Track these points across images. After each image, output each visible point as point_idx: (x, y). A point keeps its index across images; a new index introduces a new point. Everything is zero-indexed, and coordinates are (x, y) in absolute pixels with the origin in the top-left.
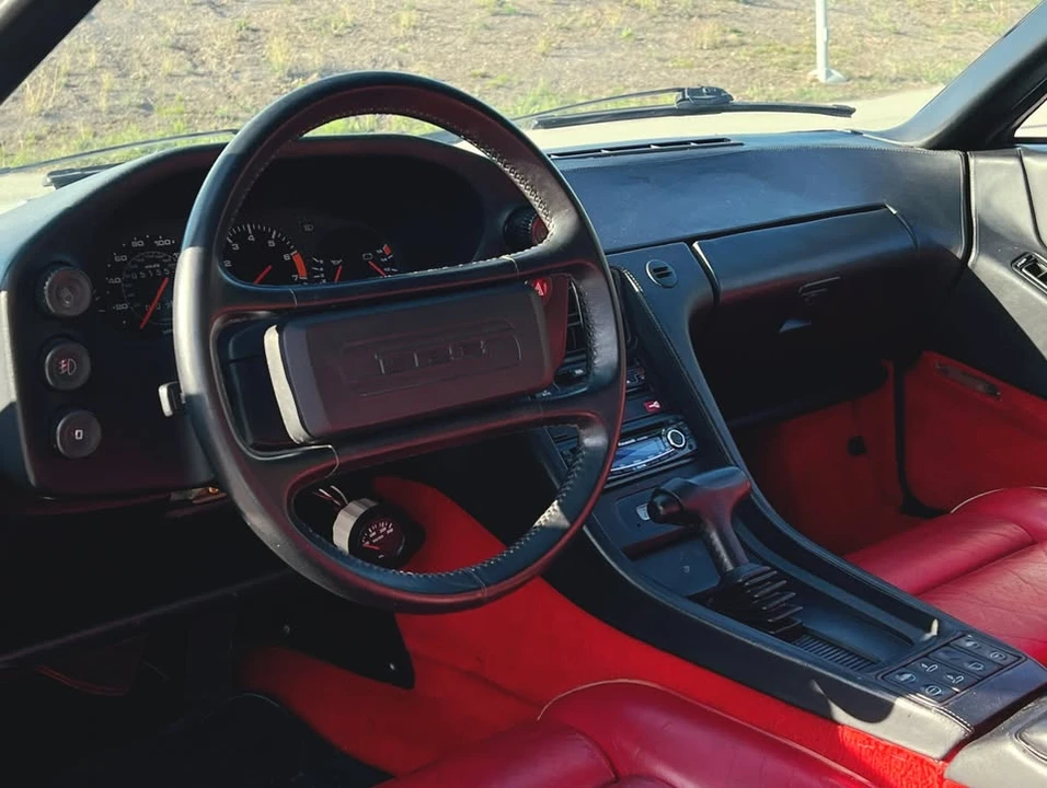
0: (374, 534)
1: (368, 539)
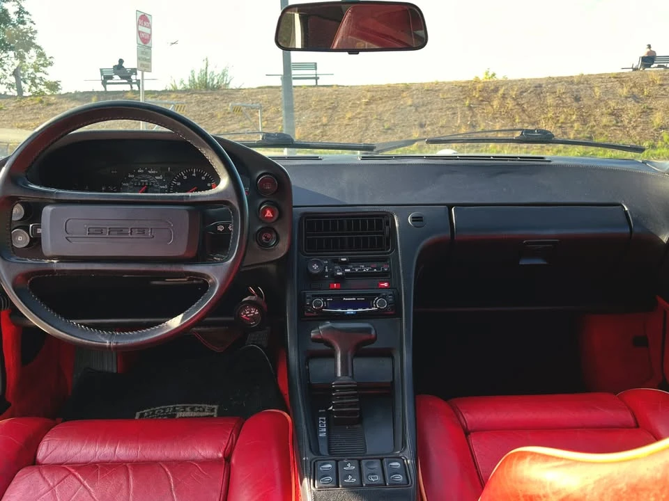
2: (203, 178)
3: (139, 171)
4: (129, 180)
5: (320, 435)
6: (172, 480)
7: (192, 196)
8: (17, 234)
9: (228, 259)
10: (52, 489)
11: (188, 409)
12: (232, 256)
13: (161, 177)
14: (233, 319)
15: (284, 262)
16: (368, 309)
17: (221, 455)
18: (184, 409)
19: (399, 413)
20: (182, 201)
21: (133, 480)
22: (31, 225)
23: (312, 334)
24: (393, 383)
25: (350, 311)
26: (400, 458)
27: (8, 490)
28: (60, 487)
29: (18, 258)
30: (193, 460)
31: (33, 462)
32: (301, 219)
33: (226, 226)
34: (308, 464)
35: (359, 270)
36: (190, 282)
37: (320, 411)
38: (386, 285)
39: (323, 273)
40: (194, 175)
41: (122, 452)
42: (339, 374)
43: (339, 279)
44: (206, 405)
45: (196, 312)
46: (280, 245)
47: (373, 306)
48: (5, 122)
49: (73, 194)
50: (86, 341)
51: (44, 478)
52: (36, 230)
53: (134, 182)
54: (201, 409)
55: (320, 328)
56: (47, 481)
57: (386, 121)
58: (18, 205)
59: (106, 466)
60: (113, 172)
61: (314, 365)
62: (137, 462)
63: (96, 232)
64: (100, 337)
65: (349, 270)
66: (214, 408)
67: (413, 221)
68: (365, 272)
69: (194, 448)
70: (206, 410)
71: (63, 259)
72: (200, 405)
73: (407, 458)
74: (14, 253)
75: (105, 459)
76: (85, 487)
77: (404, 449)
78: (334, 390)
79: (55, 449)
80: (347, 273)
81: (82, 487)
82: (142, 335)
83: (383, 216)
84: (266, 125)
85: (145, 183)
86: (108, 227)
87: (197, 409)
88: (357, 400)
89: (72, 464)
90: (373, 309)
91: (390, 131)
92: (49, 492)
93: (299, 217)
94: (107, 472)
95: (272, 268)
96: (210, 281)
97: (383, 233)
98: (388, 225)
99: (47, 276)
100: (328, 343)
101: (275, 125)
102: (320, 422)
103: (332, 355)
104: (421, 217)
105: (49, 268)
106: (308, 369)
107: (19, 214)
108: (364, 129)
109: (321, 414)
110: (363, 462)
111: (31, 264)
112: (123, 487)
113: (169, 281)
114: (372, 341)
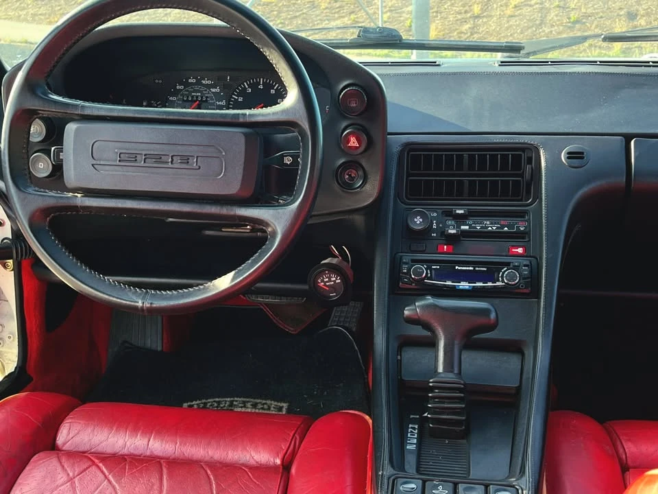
0: (327, 280)
1: (322, 281)
2: (273, 92)
3: (190, 81)
4: (176, 93)
5: (408, 447)
6: (214, 486)
7: (249, 115)
8: (37, 160)
9: (293, 202)
10: (71, 480)
11: (249, 405)
12: (299, 197)
13: (217, 90)
14: (306, 287)
15: (374, 210)
16: (490, 284)
17: (278, 461)
18: (244, 404)
19: (521, 429)
20: (237, 121)
21: (167, 480)
22: (53, 149)
23: (406, 313)
24: (519, 389)
25: (464, 285)
26: (513, 486)
27: (22, 475)
28: (81, 479)
29: (37, 189)
30: (243, 464)
31: (52, 447)
32: (402, 152)
33: (295, 157)
34: (386, 481)
35: (497, 228)
36: (254, 234)
37: (412, 416)
38: (520, 250)
39: (429, 229)
40: (261, 87)
41: (157, 445)
42: (440, 369)
43: (452, 240)
44: (273, 402)
45: (250, 269)
46: (368, 187)
47: (499, 281)
48: (42, 17)
49: (101, 108)
50: (115, 299)
51: (63, 467)
52: (59, 155)
53: (183, 95)
54: (266, 406)
55: (417, 304)
56: (66, 470)
57: (573, 9)
58: (37, 119)
59: (136, 460)
60: (157, 81)
61: (409, 355)
62: (174, 459)
63: (128, 159)
64: (130, 294)
65: (467, 227)
66: (283, 407)
67: (568, 158)
68: (490, 232)
69: (244, 449)
70: (272, 409)
71: (89, 192)
72: (264, 402)
73: (524, 487)
74: (32, 183)
75: (136, 452)
76: (109, 481)
77: (522, 476)
78: (432, 389)
79: (78, 433)
80: (464, 232)
81: (106, 480)
82: (183, 296)
83: (523, 150)
84: (389, 18)
85: (197, 97)
86: (144, 153)
87: (260, 406)
88: (463, 406)
89: (95, 453)
90: (498, 284)
91: (578, 26)
92: (68, 484)
93: (399, 149)
94: (136, 467)
95: (359, 219)
96: (270, 229)
97: (522, 176)
98: (531, 164)
99: (69, 213)
100: (427, 326)
101: (402, 19)
102: (410, 430)
103: (433, 344)
104: (582, 153)
105: (72, 203)
106: (401, 360)
107: (40, 134)
108: (538, 22)
109: (414, 421)
110: (461, 487)
111: (51, 198)
112: (155, 487)
113: (227, 231)
114: (492, 327)
